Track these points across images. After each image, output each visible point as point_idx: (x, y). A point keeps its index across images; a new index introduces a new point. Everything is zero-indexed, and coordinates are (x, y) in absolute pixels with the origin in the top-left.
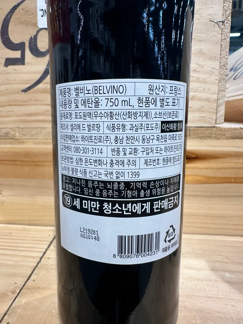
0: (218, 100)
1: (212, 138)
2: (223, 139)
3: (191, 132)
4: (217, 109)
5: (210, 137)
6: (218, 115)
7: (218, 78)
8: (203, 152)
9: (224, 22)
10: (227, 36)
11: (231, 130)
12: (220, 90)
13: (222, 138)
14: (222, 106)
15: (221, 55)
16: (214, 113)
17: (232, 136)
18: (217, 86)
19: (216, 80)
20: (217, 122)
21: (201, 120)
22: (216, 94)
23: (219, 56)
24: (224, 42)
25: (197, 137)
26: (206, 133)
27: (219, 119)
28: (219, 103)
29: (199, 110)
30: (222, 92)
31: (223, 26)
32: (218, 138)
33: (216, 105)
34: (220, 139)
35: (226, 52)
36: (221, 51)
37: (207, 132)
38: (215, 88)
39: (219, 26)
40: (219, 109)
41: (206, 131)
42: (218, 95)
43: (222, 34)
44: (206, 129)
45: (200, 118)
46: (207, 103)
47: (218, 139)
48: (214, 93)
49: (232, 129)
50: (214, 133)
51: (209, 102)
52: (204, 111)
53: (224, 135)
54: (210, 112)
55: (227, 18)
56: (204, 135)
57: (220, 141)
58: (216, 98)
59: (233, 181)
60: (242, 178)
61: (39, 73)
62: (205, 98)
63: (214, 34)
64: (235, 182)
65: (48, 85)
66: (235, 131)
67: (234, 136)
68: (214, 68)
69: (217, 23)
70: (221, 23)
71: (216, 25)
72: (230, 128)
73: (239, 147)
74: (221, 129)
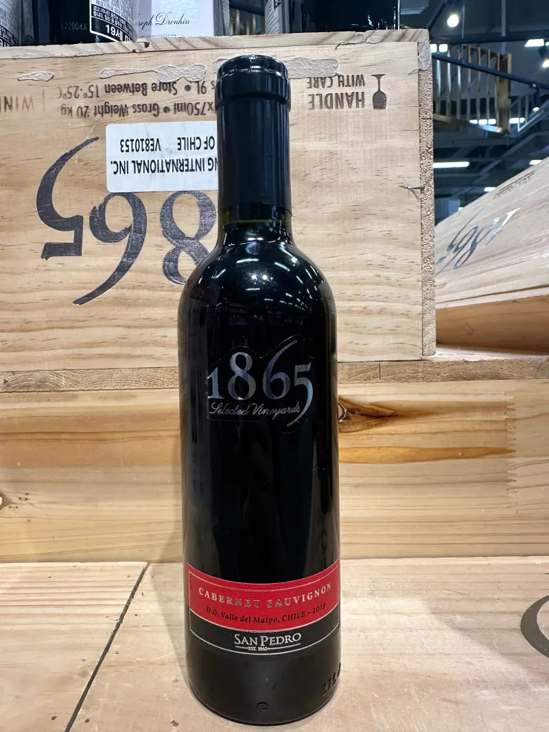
0: (423, 314)
1: (419, 379)
2: (437, 381)
4: (423, 330)
5: (413, 378)
6: (424, 339)
7: (420, 277)
8: (405, 405)
9: (424, 188)
10: (430, 211)
11: (449, 366)
12: (425, 298)
13: (435, 380)
14: (431, 325)
15: (422, 241)
16: (418, 336)
17: (452, 376)
18: (420, 291)
19: (418, 281)
20: (425, 353)
21: (397, 348)
22: (419, 304)
23: (420, 242)
24: (427, 220)
25: (394, 379)
26: (407, 371)
27: (427, 347)
28: (425, 319)
29: (393, 331)
30: (428, 301)
31: (422, 195)
32: (427, 379)
33: (421, 323)
34: (431, 381)
35: (431, 236)
36: (422, 234)
37: (409, 370)
38: (417, 295)
39: (415, 194)
40: (427, 329)
41: (407, 367)
42: (423, 306)
43: (421, 207)
44: (406, 365)
45: (397, 346)
46: (405, 319)
47: (429, 380)
48: (416, 303)
49: (449, 363)
50: (420, 370)
51: (409, 318)
52: (402, 334)
53: (438, 375)
54: (412, 335)
55: (427, 182)
56: (403, 375)
57: (431, 384)
58: (420, 311)
59: (460, 454)
60: (474, 448)
61: (107, 270)
62: (402, 312)
63: (409, 207)
64: (464, 457)
65: (125, 291)
66: (456, 367)
67: (454, 376)
68: (412, 262)
69: (412, 190)
70: (419, 190)
71: (411, 193)
72: (447, 362)
73: (465, 394)
74: (432, 364)
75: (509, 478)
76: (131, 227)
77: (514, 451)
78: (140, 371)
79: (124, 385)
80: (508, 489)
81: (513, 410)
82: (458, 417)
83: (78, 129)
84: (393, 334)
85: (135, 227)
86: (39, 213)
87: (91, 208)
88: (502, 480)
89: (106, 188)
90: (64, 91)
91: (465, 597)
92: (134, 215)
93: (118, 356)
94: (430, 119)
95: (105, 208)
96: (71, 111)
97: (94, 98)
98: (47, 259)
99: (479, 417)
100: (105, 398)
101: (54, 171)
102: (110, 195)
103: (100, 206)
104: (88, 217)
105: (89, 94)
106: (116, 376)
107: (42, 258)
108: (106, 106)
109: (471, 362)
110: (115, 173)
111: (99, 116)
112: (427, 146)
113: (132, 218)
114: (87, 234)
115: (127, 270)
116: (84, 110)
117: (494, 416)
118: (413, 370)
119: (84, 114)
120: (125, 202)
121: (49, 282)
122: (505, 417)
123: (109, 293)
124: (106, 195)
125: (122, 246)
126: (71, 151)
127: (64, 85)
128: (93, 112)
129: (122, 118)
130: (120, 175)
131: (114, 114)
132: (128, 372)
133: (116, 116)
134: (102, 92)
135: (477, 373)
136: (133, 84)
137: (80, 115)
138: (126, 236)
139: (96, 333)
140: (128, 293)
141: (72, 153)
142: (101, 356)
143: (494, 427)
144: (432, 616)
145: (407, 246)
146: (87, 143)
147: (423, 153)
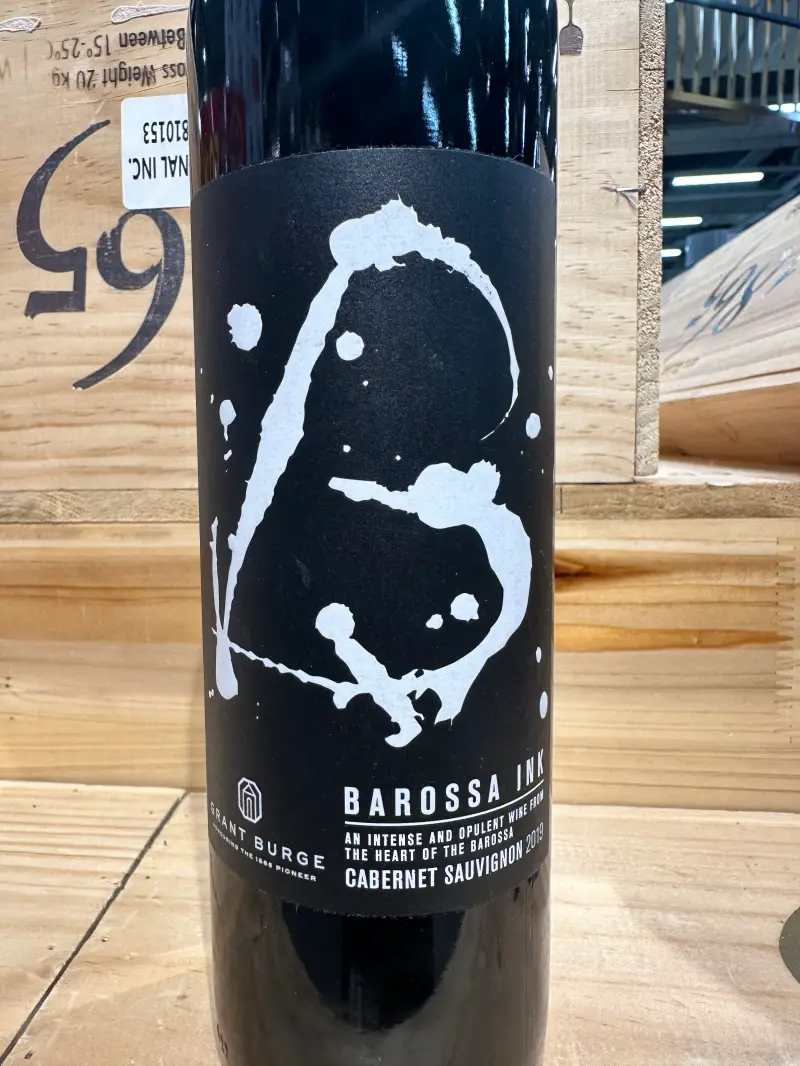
0: (638, 405)
1: (628, 514)
2: (659, 518)
3: (564, 498)
4: (636, 432)
5: (619, 512)
6: (639, 447)
7: (634, 344)
8: (602, 557)
9: (644, 191)
10: (653, 229)
11: (680, 493)
13: (654, 515)
14: (651, 424)
15: (639, 280)
16: (629, 443)
17: (684, 510)
18: (635, 367)
19: (631, 349)
20: (639, 470)
21: (593, 463)
22: (632, 390)
23: (635, 284)
24: (647, 246)
25: (584, 513)
26: (609, 500)
27: (643, 461)
28: (640, 415)
29: (585, 434)
30: (647, 384)
31: (642, 203)
32: (642, 514)
33: (633, 420)
34: (648, 518)
35: (654, 272)
36: (639, 269)
37: (611, 500)
38: (628, 373)
39: (629, 201)
40: (644, 430)
41: (607, 495)
42: (637, 391)
43: (640, 223)
44: (607, 490)
45: (592, 458)
46: (609, 415)
47: (646, 517)
48: (625, 387)
49: (682, 488)
50: (630, 499)
51: (614, 411)
52: (600, 438)
53: (660, 507)
54: (619, 441)
55: (650, 180)
56: (602, 507)
57: (651, 522)
58: (633, 401)
59: (695, 640)
60: (721, 631)
61: (124, 333)
62: (602, 402)
63: (618, 223)
64: (700, 645)
65: (151, 367)
66: (692, 495)
67: (689, 509)
68: (622, 318)
69: (623, 194)
70: (636, 194)
71: (622, 199)
72: (677, 487)
73: (707, 541)
74: (651, 490)
75: (778, 683)
76: (159, 264)
77: (790, 639)
78: (175, 495)
79: (150, 516)
80: (776, 702)
81: (792, 569)
82: (694, 579)
83: (78, 109)
84: (585, 438)
85: (166, 265)
86: (21, 245)
87: (100, 235)
88: (768, 686)
89: (121, 202)
90: (57, 47)
91: (689, 880)
92: (166, 245)
93: (141, 471)
94: (660, 69)
95: (120, 235)
96: (67, 80)
97: (104, 56)
98: (33, 316)
99: (730, 579)
100: (122, 536)
101: (41, 177)
102: (126, 214)
103: (113, 231)
104: (95, 249)
105: (95, 51)
106: (138, 501)
107: (26, 315)
108: (121, 69)
109: (720, 487)
110: (136, 177)
111: (110, 85)
112: (653, 118)
113: (160, 251)
114: (94, 277)
115: (154, 335)
116: (88, 75)
117: (755, 579)
118: (618, 499)
119: (87, 84)
120: (150, 224)
121: (36, 353)
122: (775, 581)
123: (128, 370)
124: (123, 213)
125: (146, 295)
126: (68, 144)
127: (57, 36)
128: (101, 79)
129: (146, 87)
130: (143, 181)
131: (133, 81)
132: (157, 495)
133: (136, 84)
134: (114, 45)
135: (728, 507)
136: (163, 31)
137: (81, 85)
138: (153, 277)
139: (107, 434)
140: (157, 371)
141: (70, 146)
142: (116, 470)
143: (755, 597)
144: (627, 912)
145: (611, 290)
146: (92, 130)
147: (645, 129)
